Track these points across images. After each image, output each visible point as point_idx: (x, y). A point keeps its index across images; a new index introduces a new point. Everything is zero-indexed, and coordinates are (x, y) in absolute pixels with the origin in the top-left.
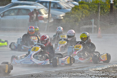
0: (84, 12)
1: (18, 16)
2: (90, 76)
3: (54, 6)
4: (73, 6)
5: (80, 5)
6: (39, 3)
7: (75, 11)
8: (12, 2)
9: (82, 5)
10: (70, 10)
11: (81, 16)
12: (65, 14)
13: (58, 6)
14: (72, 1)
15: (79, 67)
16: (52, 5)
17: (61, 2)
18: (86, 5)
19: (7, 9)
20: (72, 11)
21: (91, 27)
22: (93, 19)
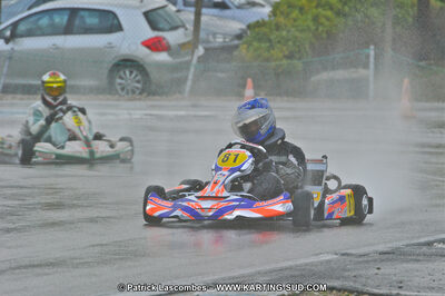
7: (287, 16)
20: (275, 15)
22: (372, 47)
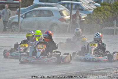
0: (106, 14)
1: (40, 18)
2: (112, 78)
3: (76, 7)
4: (95, 7)
5: (102, 7)
6: (60, 4)
7: (97, 13)
8: (34, 4)
9: (104, 6)
10: (91, 11)
11: (103, 18)
12: (87, 15)
13: (80, 8)
14: (94, 3)
15: (100, 69)
16: (74, 7)
17: (83, 3)
18: (108, 6)
19: (29, 10)
20: (94, 12)
21: (113, 28)
22: (115, 21)
